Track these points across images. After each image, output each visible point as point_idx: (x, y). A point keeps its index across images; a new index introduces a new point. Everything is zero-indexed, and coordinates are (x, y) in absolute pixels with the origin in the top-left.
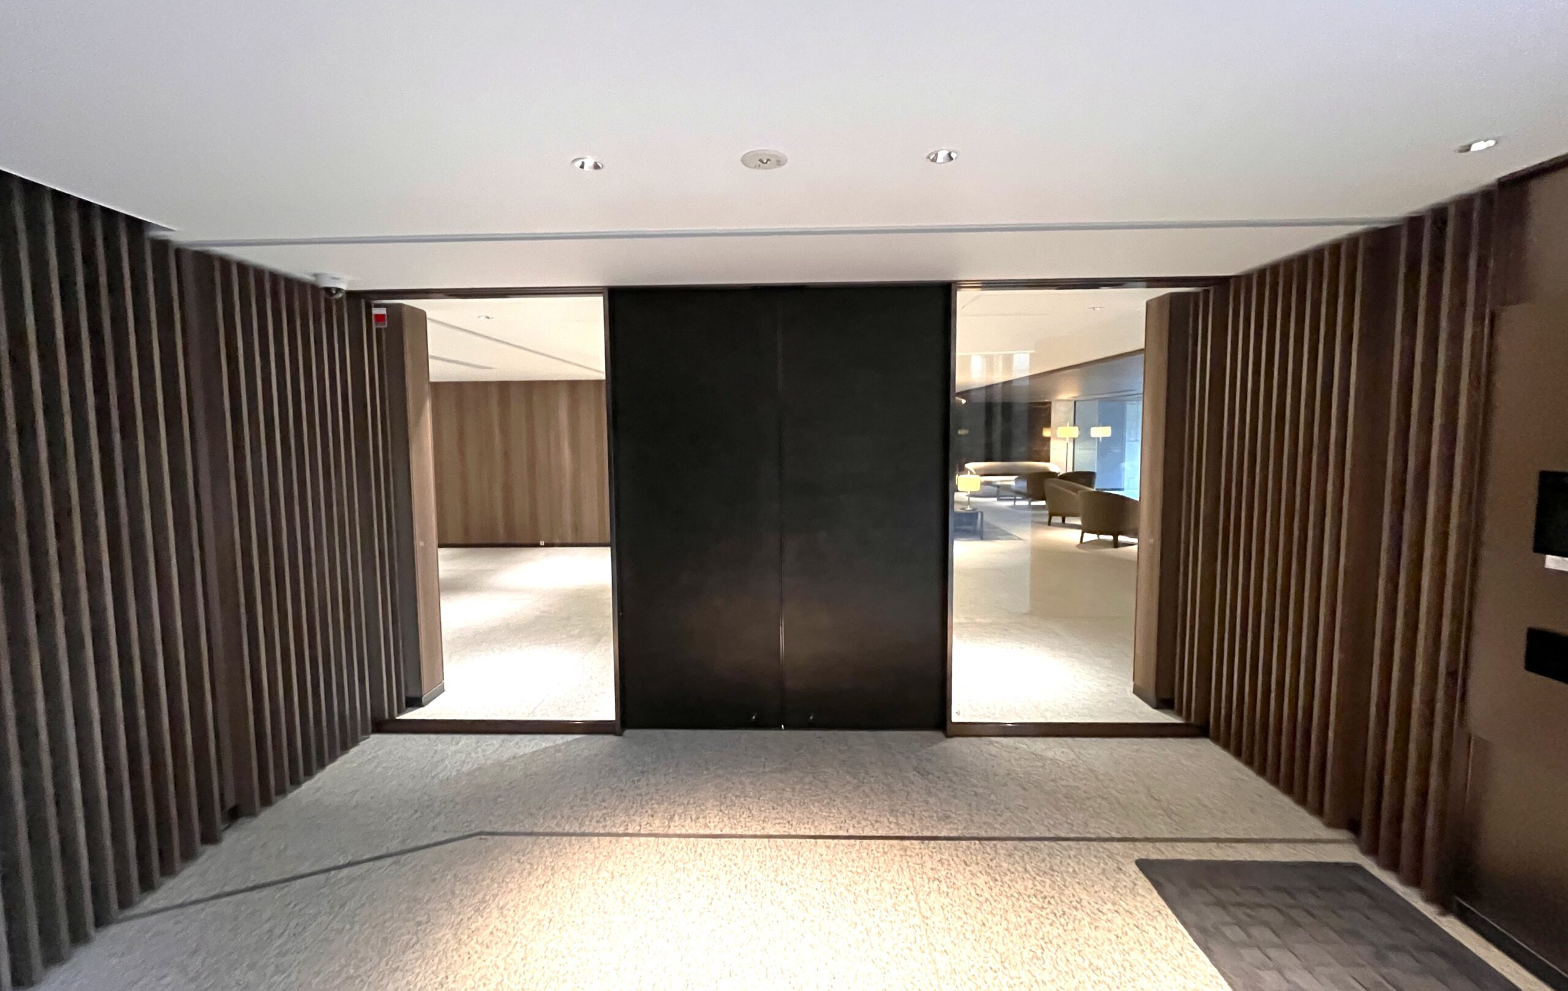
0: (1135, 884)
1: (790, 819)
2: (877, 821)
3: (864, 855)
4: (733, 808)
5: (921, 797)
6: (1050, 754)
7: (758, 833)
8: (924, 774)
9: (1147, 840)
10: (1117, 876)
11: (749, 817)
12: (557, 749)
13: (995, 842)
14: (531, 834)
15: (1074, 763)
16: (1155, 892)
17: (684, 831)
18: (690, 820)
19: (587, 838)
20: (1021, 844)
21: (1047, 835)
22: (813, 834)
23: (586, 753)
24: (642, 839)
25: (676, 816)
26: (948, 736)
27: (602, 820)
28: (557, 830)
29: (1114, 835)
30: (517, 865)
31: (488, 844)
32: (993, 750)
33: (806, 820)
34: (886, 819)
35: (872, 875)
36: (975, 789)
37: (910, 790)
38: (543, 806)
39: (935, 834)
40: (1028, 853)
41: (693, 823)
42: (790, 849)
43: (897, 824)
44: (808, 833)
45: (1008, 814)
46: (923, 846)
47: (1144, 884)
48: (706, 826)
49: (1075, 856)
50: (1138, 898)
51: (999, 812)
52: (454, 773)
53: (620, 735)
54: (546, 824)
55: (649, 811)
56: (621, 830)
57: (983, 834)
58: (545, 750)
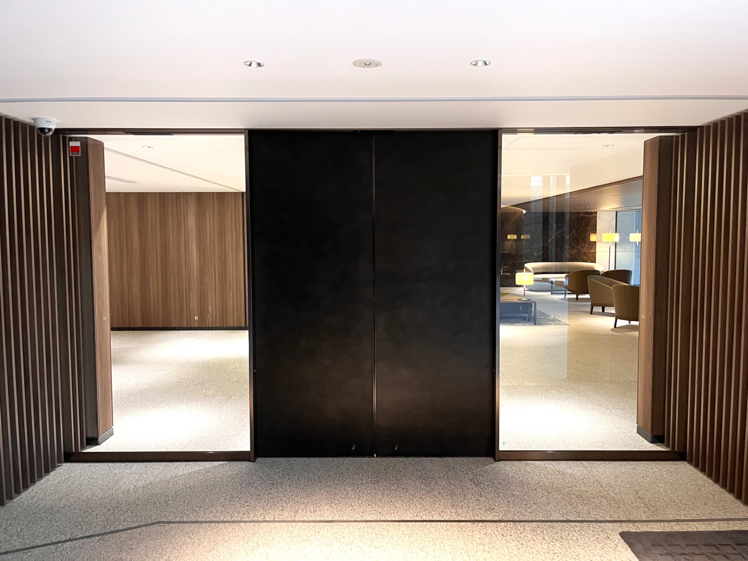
0: (617, 546)
1: (381, 511)
2: (442, 512)
3: (433, 531)
4: (340, 505)
5: (474, 497)
6: (569, 471)
7: (359, 519)
8: (477, 484)
9: (630, 521)
10: (606, 542)
11: (352, 510)
12: (208, 471)
13: (524, 523)
14: (196, 522)
15: (586, 476)
16: (629, 550)
17: (306, 519)
18: (310, 512)
19: (237, 524)
20: (543, 524)
21: (561, 519)
22: (397, 519)
23: (229, 473)
24: (276, 524)
25: (300, 510)
26: (496, 461)
27: (246, 513)
28: (215, 519)
29: (608, 518)
30: (189, 540)
31: (166, 528)
32: (529, 469)
33: (392, 511)
34: (449, 510)
35: (438, 542)
36: (513, 492)
37: (467, 493)
38: (203, 506)
39: (483, 519)
40: (546, 529)
41: (313, 514)
42: (381, 528)
43: (456, 512)
44: (394, 519)
45: (535, 507)
46: (474, 525)
47: (623, 546)
48: (321, 515)
49: (579, 531)
50: (618, 553)
51: (529, 506)
52: (132, 487)
53: (254, 461)
54: (206, 516)
55: (280, 508)
56: (261, 519)
57: (516, 518)
58: (198, 472)
